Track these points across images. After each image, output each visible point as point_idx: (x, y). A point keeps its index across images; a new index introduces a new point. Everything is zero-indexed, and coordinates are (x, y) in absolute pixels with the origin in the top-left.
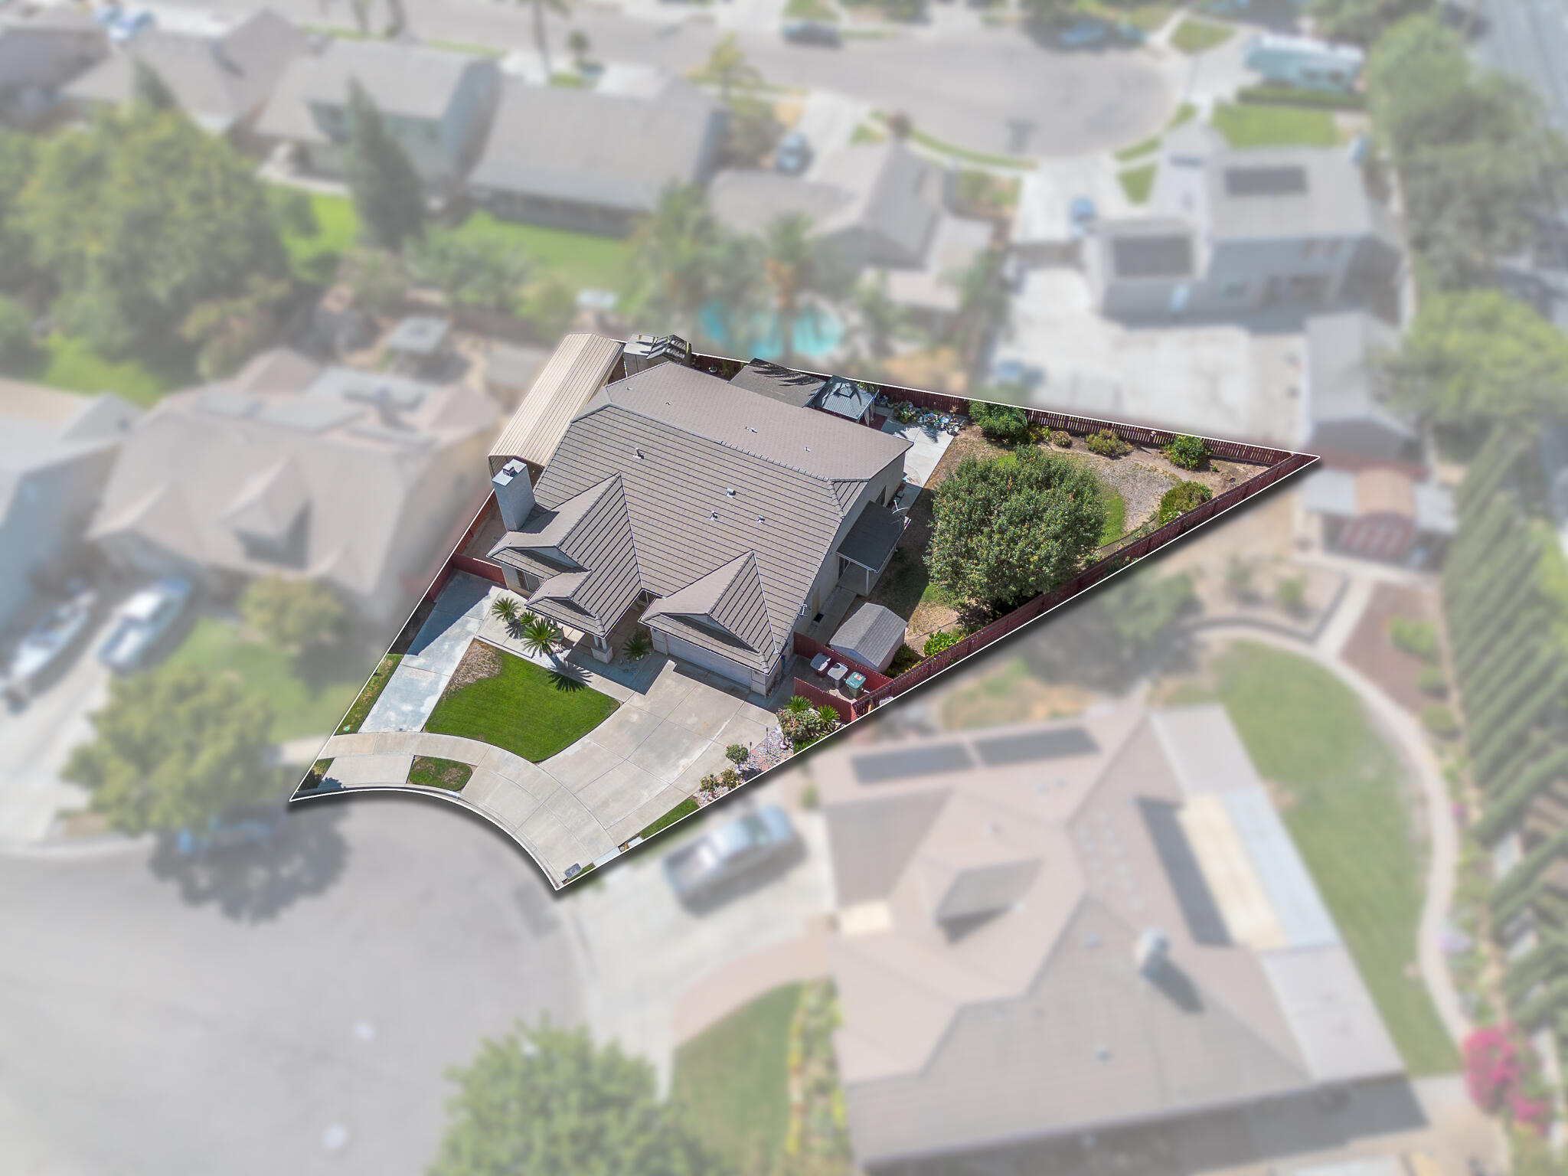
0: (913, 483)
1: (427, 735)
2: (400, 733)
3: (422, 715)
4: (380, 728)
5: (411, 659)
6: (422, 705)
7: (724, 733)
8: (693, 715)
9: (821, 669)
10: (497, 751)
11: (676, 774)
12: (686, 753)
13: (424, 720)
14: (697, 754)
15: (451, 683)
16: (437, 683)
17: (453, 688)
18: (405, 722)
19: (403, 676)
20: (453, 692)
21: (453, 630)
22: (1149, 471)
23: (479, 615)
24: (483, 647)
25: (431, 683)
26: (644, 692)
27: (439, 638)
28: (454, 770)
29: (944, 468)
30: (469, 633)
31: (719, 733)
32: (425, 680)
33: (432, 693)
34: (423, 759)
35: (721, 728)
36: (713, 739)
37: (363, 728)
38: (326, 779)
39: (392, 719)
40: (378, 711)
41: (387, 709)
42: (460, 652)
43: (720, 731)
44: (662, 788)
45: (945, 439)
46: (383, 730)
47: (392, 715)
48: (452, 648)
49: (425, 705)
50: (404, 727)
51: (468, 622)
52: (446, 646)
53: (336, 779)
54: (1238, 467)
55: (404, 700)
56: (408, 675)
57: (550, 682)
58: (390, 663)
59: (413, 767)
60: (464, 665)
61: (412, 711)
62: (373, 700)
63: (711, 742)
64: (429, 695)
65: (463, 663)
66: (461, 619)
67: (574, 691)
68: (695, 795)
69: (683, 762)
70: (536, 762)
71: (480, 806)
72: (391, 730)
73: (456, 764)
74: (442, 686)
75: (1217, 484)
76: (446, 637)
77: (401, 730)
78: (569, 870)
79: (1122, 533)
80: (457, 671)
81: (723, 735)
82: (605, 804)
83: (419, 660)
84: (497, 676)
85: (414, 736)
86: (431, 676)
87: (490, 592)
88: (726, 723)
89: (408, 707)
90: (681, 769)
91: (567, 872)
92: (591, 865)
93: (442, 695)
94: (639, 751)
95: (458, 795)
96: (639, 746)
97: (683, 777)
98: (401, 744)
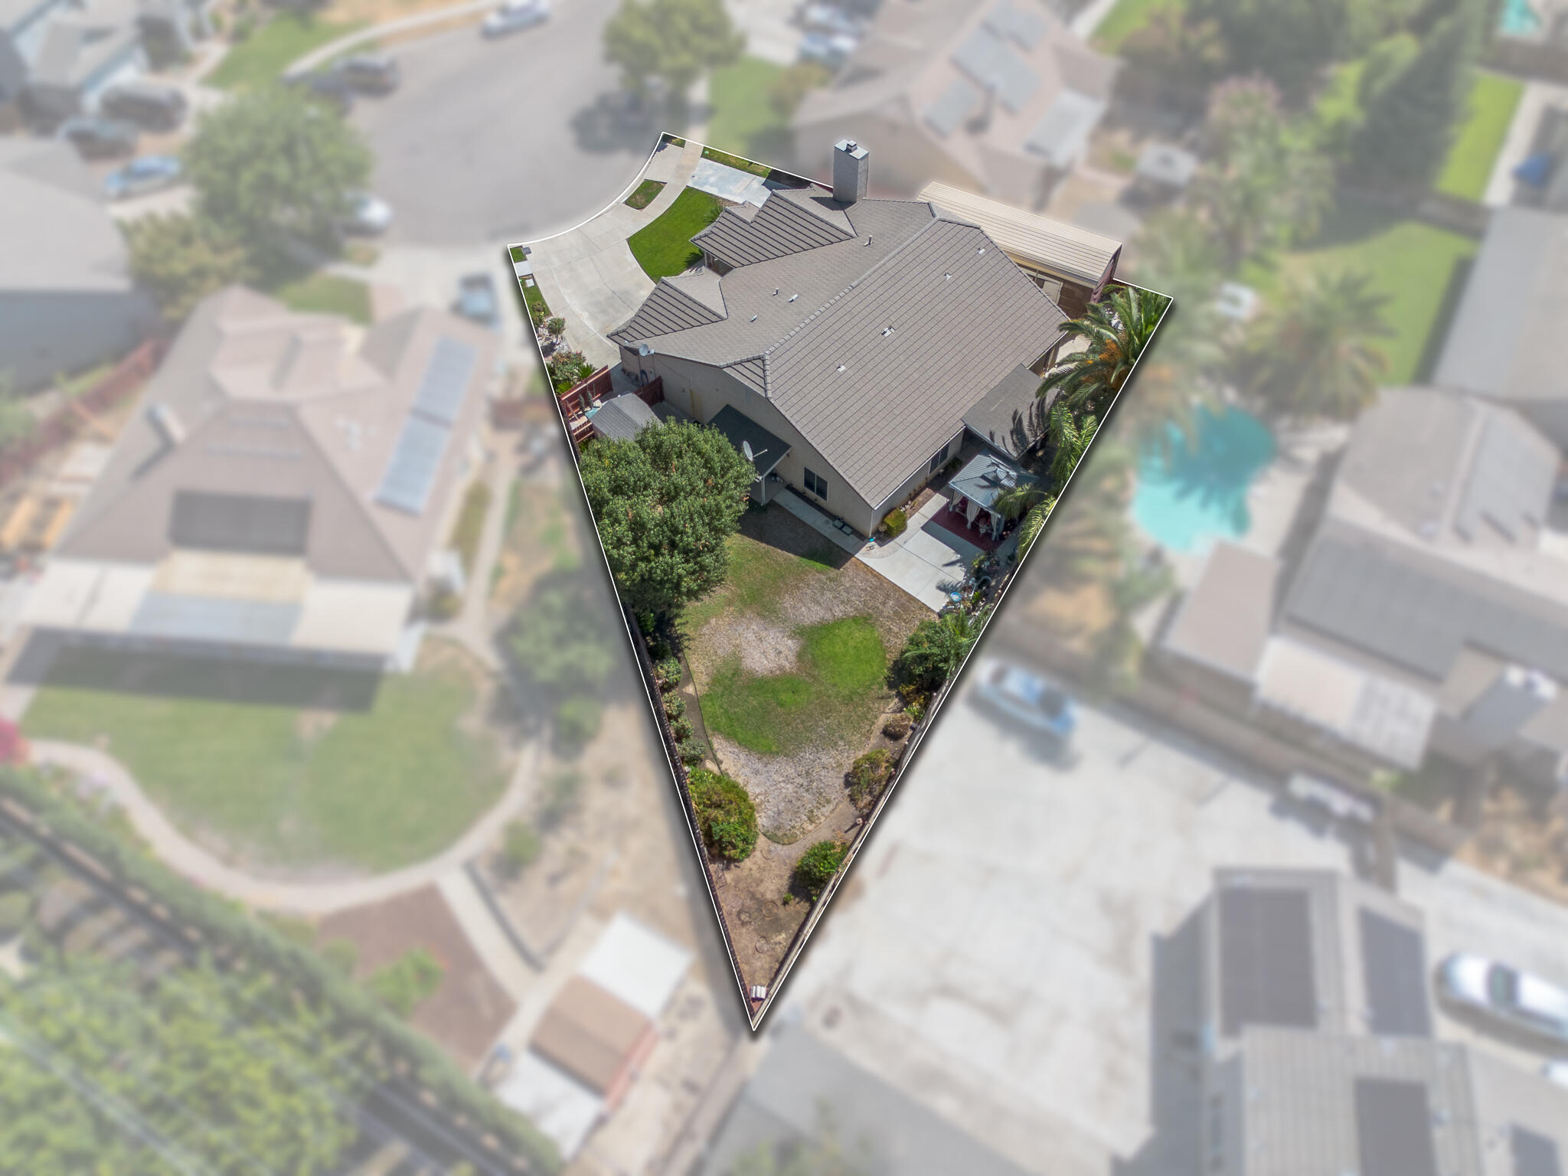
0: (864, 548)
1: (682, 189)
2: (691, 176)
3: (702, 186)
4: (700, 167)
6: (711, 186)
10: (649, 221)
11: (577, 309)
12: (592, 316)
13: (696, 187)
14: (588, 323)
16: (731, 193)
18: (699, 178)
19: (744, 178)
22: (812, 811)
28: (644, 201)
29: (881, 584)
32: (735, 188)
33: (720, 191)
34: (662, 187)
37: (703, 160)
38: (668, 145)
39: (706, 173)
40: (717, 166)
41: (716, 170)
45: (937, 602)
46: (697, 169)
47: (711, 172)
49: (711, 188)
53: (665, 149)
55: (719, 178)
56: (744, 180)
58: (760, 172)
59: (658, 182)
61: (708, 182)
62: (726, 163)
69: (585, 315)
70: (629, 239)
72: (694, 172)
73: (648, 202)
74: (724, 196)
75: (761, 889)
77: (693, 177)
79: (715, 729)
82: (572, 270)
83: (756, 185)
85: (684, 182)
86: (738, 191)
89: (712, 180)
90: (580, 312)
91: (528, 248)
92: (525, 259)
93: (715, 195)
94: (610, 292)
95: (621, 202)
96: (613, 292)
97: (571, 313)
98: (680, 177)
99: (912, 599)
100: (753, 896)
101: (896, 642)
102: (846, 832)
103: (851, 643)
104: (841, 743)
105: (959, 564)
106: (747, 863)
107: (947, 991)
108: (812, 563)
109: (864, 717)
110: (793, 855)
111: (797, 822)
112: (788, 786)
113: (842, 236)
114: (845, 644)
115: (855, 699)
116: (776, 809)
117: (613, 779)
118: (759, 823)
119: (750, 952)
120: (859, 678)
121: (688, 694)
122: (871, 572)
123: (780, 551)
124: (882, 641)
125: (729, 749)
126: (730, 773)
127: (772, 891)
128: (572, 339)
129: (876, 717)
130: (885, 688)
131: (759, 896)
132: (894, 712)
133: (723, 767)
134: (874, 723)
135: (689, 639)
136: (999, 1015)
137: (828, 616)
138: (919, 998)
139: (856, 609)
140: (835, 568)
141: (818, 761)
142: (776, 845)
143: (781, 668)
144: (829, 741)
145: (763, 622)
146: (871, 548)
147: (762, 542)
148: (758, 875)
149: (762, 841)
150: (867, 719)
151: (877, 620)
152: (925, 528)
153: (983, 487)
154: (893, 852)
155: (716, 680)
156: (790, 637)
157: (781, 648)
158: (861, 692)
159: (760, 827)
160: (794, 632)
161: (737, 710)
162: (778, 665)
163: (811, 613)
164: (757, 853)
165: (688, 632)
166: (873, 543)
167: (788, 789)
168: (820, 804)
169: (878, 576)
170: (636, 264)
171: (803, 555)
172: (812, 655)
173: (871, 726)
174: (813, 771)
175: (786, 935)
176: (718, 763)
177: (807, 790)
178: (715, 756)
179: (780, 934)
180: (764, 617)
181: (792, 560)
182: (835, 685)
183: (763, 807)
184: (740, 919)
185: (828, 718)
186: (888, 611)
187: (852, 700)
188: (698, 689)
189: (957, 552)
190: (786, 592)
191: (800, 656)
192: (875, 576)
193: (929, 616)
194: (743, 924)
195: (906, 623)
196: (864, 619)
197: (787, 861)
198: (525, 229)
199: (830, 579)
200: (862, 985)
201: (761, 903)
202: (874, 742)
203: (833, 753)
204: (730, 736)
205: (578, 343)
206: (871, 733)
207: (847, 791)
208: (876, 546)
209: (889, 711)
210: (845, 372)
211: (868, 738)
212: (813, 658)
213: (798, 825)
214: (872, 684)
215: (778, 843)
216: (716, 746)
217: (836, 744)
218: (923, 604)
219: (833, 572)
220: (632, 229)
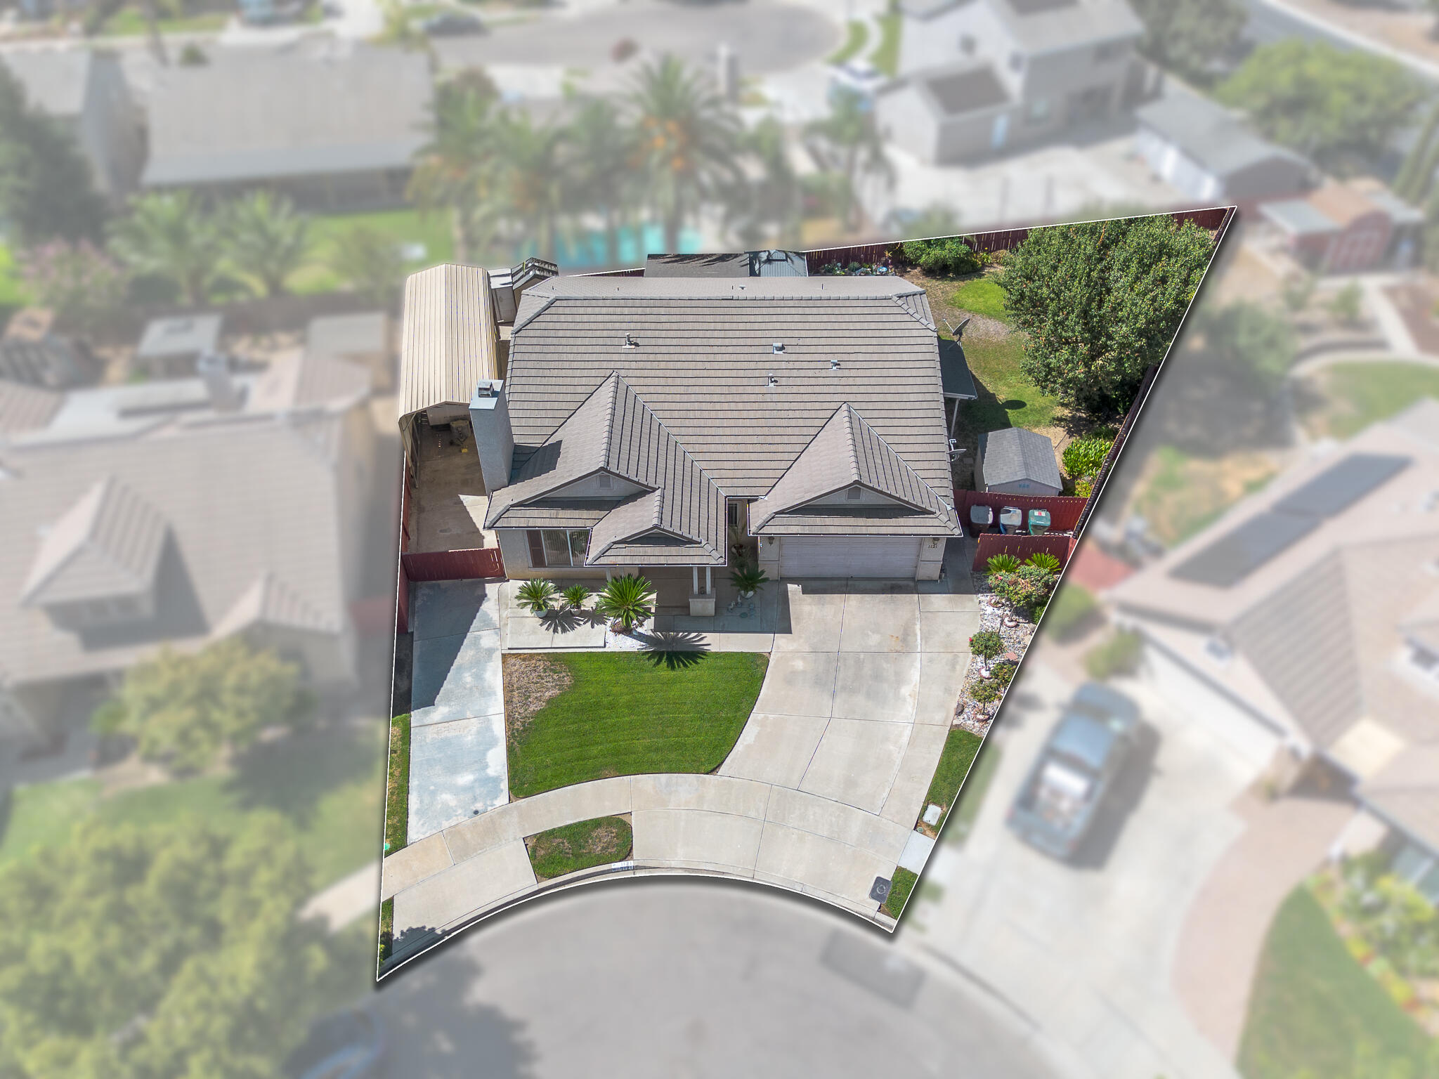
1: (523, 802)
2: (477, 817)
3: (496, 780)
4: (440, 824)
5: (426, 714)
6: (486, 766)
7: (926, 638)
8: (870, 633)
9: (990, 521)
10: (647, 782)
11: (908, 710)
12: (900, 680)
13: (504, 785)
14: (915, 675)
15: (510, 720)
16: (488, 728)
17: (518, 725)
18: (475, 799)
19: (428, 740)
20: (523, 731)
21: (465, 655)
23: (488, 624)
24: (524, 660)
25: (478, 732)
26: (787, 630)
27: (451, 671)
28: (601, 832)
30: (490, 651)
31: (919, 641)
32: (468, 732)
33: (493, 743)
34: (542, 838)
35: (916, 635)
36: (919, 650)
37: (413, 835)
38: (402, 933)
39: (453, 803)
40: (421, 802)
41: (433, 794)
42: (494, 677)
43: (919, 638)
44: (907, 732)
46: (446, 824)
47: (447, 798)
48: (479, 677)
49: (489, 764)
50: (479, 806)
51: (478, 638)
52: (468, 678)
53: (420, 925)
55: (453, 769)
56: (435, 736)
57: (655, 666)
58: (395, 731)
59: (533, 856)
60: (513, 691)
61: (475, 781)
62: (402, 791)
63: (919, 655)
64: (488, 750)
65: (508, 689)
66: (467, 637)
67: (696, 663)
68: (955, 722)
69: (905, 691)
70: (712, 771)
71: (673, 864)
72: (461, 818)
73: (597, 823)
74: (499, 727)
76: (460, 667)
77: (476, 812)
78: (874, 890)
80: (508, 702)
81: (926, 642)
82: (850, 783)
83: (439, 711)
84: (573, 687)
85: (503, 812)
86: (474, 725)
87: (487, 592)
88: (918, 627)
89: (465, 779)
90: (909, 700)
91: (874, 895)
92: (900, 870)
93: (508, 741)
94: (838, 700)
95: (631, 863)
96: (834, 695)
97: (921, 707)
98: (491, 831)
101: (948, 286)
103: (980, 301)
114: (985, 302)
124: (957, 291)
128: (958, 667)
130: (986, 276)
132: (994, 267)
137: (977, 319)
151: (946, 300)
163: (988, 326)
170: (756, 715)
190: (992, 343)
205: (956, 657)
220: (685, 785)
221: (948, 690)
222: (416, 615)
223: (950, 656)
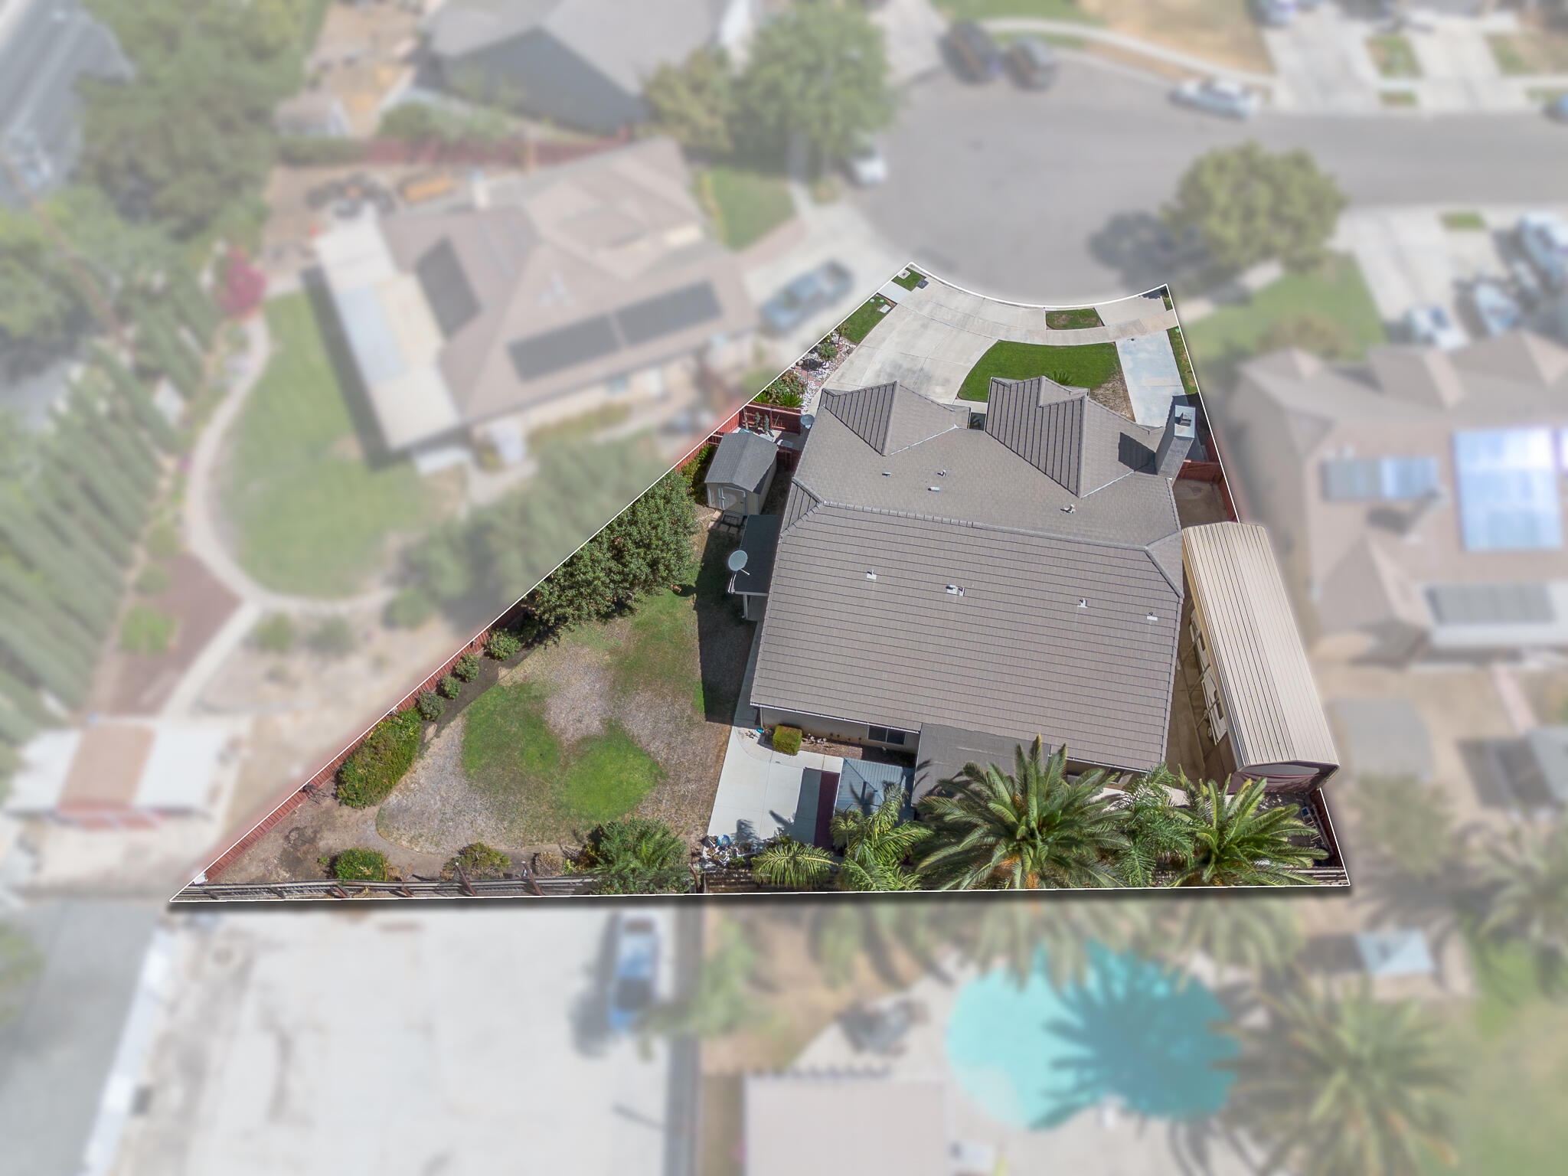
0: (747, 730)
1: (1108, 341)
2: (1131, 337)
3: (1125, 353)
4: (1152, 337)
5: (1176, 392)
6: (1132, 360)
11: (878, 357)
12: (879, 372)
13: (1119, 350)
17: (1117, 377)
19: (1170, 378)
20: (1113, 374)
22: (421, 836)
25: (1141, 378)
28: (1063, 322)
29: (712, 768)
32: (1148, 380)
33: (1131, 370)
34: (1095, 326)
37: (1165, 334)
38: (1158, 297)
40: (1165, 348)
41: (1159, 351)
42: (1137, 406)
45: (722, 826)
46: (1148, 337)
47: (1152, 349)
48: (1148, 409)
49: (1130, 361)
52: (1155, 409)
54: (288, 875)
55: (1151, 361)
56: (1167, 379)
58: (1194, 386)
59: (1099, 319)
68: (855, 346)
69: (878, 366)
70: (1001, 346)
73: (1064, 326)
75: (327, 834)
77: (1133, 340)
79: (470, 713)
82: (925, 326)
83: (1168, 392)
85: (1118, 337)
86: (1144, 382)
89: (1142, 355)
90: (876, 361)
91: (927, 283)
92: (910, 290)
93: (1121, 369)
94: (919, 366)
95: (1047, 310)
96: (922, 369)
97: (871, 356)
98: (1123, 331)
99: (710, 804)
100: (315, 832)
101: (647, 815)
102: (414, 876)
103: (624, 776)
104: (506, 824)
105: (780, 826)
106: (346, 810)
107: (285, 1046)
108: (701, 694)
109: (543, 829)
110: (371, 843)
111: (405, 829)
112: (439, 803)
113: (1072, 486)
114: (621, 770)
115: (560, 811)
116: (410, 806)
117: (379, 664)
118: (390, 799)
119: (262, 857)
120: (587, 802)
121: (497, 674)
122: (720, 751)
123: (699, 660)
124: (642, 800)
125: (456, 736)
126: (430, 750)
127: (327, 844)
128: (840, 374)
129: (549, 840)
130: (589, 832)
131: (318, 836)
132: (566, 855)
133: (436, 740)
134: (542, 841)
135: (555, 643)
136: (279, 1104)
137: (644, 740)
138: (270, 1023)
139: (667, 760)
140: (706, 716)
141: (477, 814)
142: (374, 823)
143: (563, 731)
144: (502, 812)
145: (607, 689)
146: (751, 735)
147: (700, 640)
148: (339, 825)
149: (371, 811)
150: (543, 833)
151: (664, 785)
152: (808, 773)
153: (853, 792)
154: (411, 927)
155: (522, 687)
156: (602, 721)
157: (586, 720)
158: (571, 813)
159: (386, 802)
160: (611, 720)
161: (499, 720)
162: (565, 726)
163: (639, 723)
164: (360, 813)
165: (562, 638)
166: (758, 734)
167: (435, 804)
168: (432, 839)
169: (720, 759)
170: (972, 365)
171: (704, 682)
172: (592, 749)
173: (537, 840)
174: (464, 815)
175: (289, 877)
176: (437, 735)
177: (441, 821)
178: (443, 728)
179: (287, 872)
180: (613, 687)
181: (694, 674)
182: (567, 786)
183: (408, 794)
184: (290, 833)
185: (527, 799)
186: (682, 789)
187: (559, 809)
188: (505, 679)
189: (797, 817)
190: (654, 690)
191: (586, 740)
192: (718, 757)
193: (697, 830)
194: (287, 838)
195: (676, 813)
196: (659, 774)
197: (362, 841)
198: (947, 266)
199: (690, 719)
200: (265, 968)
201: (312, 841)
202: (523, 853)
203: (492, 823)
204: (468, 729)
205: (838, 380)
206: (530, 845)
207: (457, 855)
208: (756, 739)
209: (564, 849)
210: (872, 581)
211: (523, 845)
212: (588, 752)
213: (402, 831)
214: (587, 818)
215: (377, 825)
216: (452, 724)
217: (503, 820)
218: (710, 818)
219: (700, 717)
220: (1017, 337)
221: (852, 363)
222: (1203, 457)
223: (842, 381)
